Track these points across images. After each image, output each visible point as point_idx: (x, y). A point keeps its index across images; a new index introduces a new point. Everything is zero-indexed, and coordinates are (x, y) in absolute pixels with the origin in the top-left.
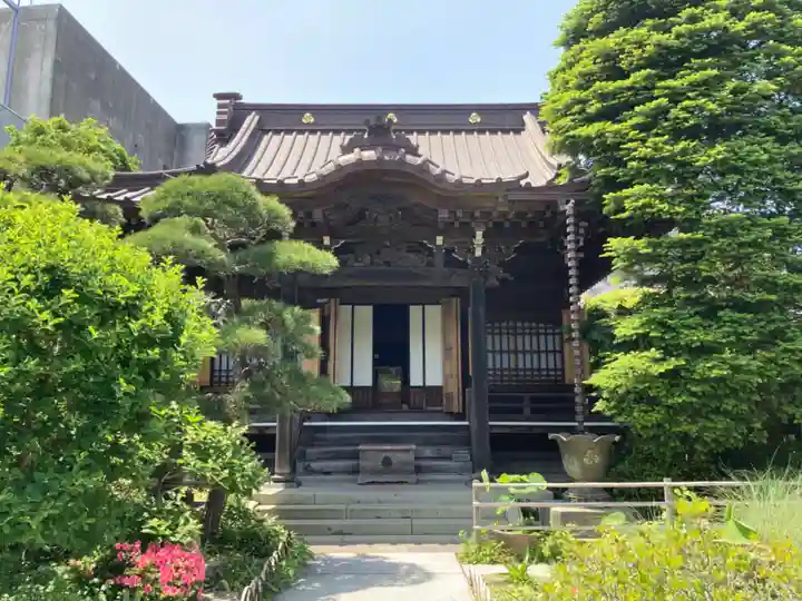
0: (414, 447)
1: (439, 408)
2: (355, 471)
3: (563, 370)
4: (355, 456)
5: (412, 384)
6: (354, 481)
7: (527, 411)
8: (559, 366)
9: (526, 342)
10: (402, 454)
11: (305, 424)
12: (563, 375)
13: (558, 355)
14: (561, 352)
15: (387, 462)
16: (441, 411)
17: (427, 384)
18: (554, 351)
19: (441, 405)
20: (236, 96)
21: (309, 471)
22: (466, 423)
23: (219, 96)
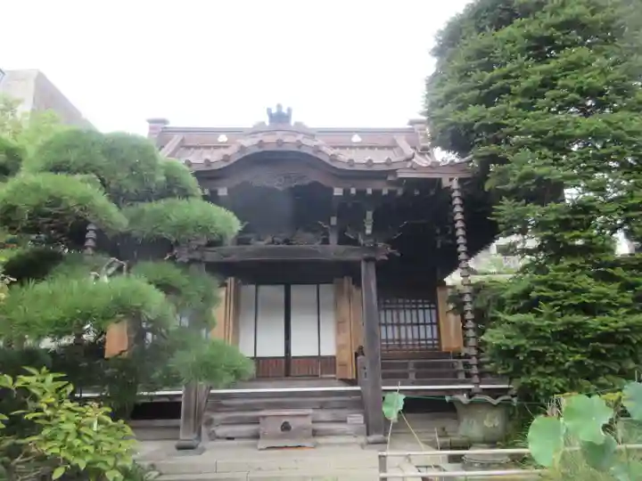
0: (310, 411)
1: (333, 376)
2: (256, 436)
3: (439, 339)
4: (255, 421)
5: (293, 355)
6: (255, 446)
7: (412, 376)
8: (435, 336)
9: (406, 316)
10: (302, 418)
11: (212, 391)
12: (439, 344)
13: (435, 327)
14: (437, 323)
15: (286, 427)
16: (335, 378)
17: (322, 354)
18: (431, 324)
19: (335, 373)
20: (164, 122)
21: (213, 437)
22: (358, 388)
23: (151, 121)
